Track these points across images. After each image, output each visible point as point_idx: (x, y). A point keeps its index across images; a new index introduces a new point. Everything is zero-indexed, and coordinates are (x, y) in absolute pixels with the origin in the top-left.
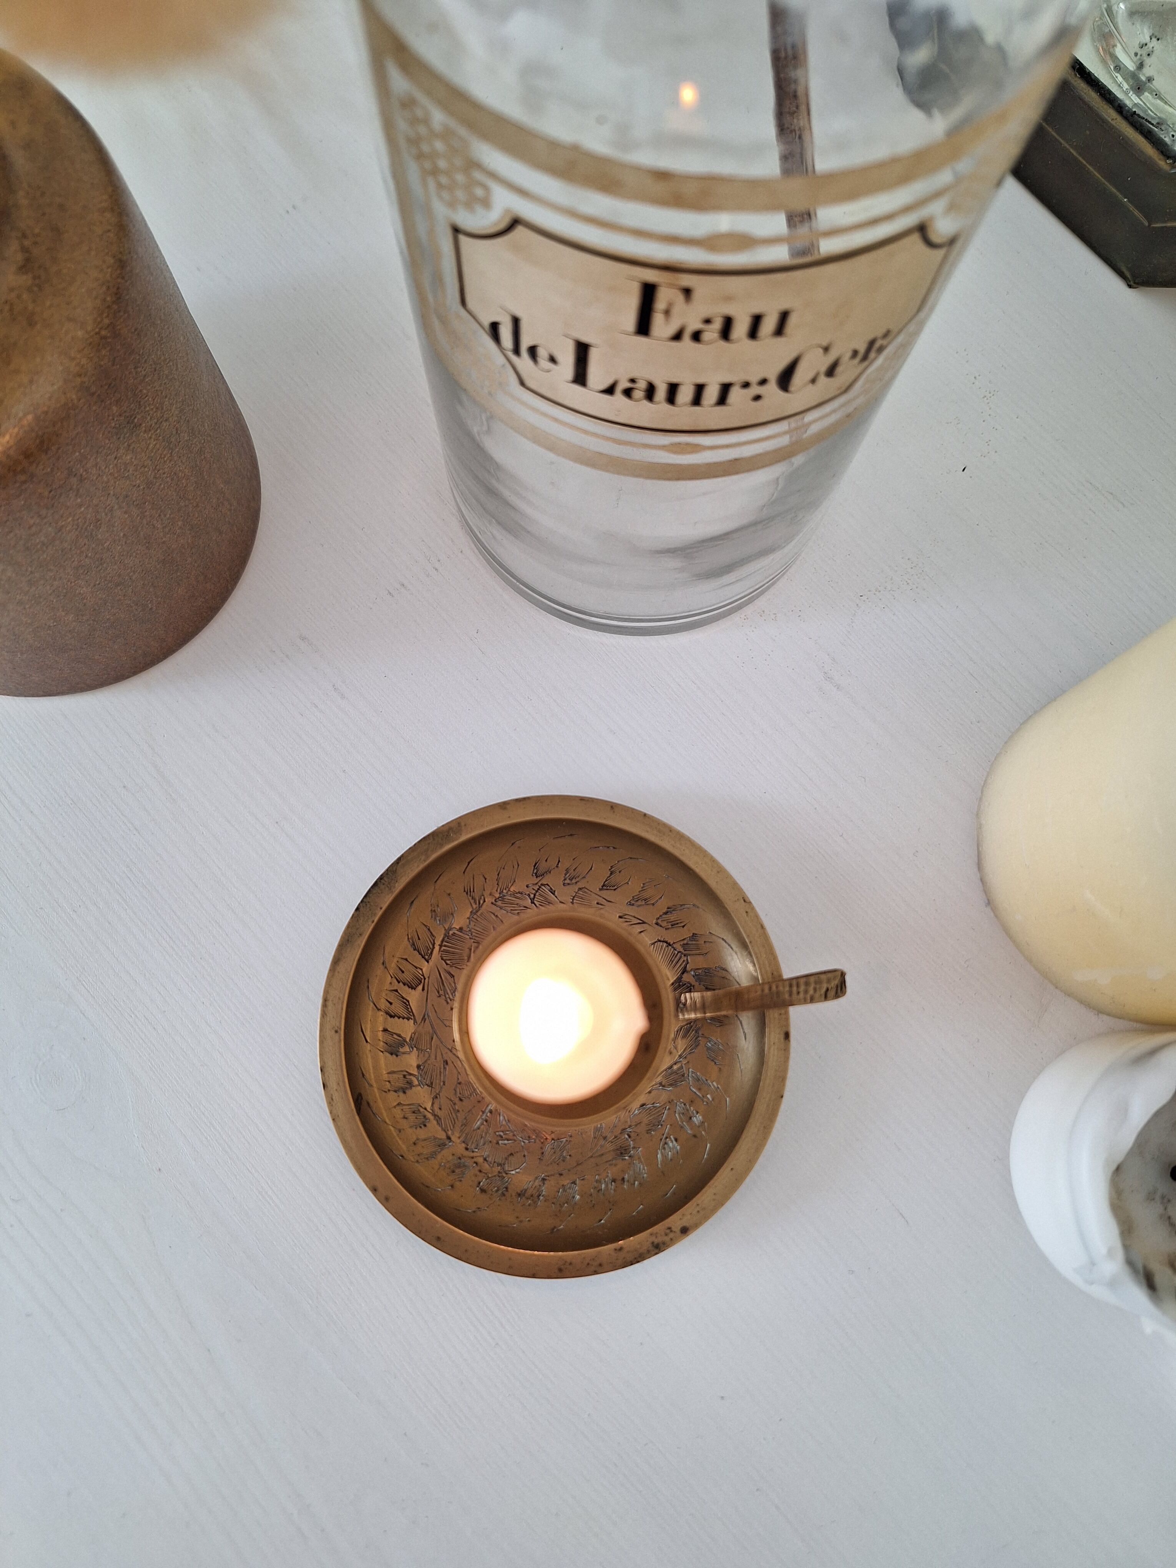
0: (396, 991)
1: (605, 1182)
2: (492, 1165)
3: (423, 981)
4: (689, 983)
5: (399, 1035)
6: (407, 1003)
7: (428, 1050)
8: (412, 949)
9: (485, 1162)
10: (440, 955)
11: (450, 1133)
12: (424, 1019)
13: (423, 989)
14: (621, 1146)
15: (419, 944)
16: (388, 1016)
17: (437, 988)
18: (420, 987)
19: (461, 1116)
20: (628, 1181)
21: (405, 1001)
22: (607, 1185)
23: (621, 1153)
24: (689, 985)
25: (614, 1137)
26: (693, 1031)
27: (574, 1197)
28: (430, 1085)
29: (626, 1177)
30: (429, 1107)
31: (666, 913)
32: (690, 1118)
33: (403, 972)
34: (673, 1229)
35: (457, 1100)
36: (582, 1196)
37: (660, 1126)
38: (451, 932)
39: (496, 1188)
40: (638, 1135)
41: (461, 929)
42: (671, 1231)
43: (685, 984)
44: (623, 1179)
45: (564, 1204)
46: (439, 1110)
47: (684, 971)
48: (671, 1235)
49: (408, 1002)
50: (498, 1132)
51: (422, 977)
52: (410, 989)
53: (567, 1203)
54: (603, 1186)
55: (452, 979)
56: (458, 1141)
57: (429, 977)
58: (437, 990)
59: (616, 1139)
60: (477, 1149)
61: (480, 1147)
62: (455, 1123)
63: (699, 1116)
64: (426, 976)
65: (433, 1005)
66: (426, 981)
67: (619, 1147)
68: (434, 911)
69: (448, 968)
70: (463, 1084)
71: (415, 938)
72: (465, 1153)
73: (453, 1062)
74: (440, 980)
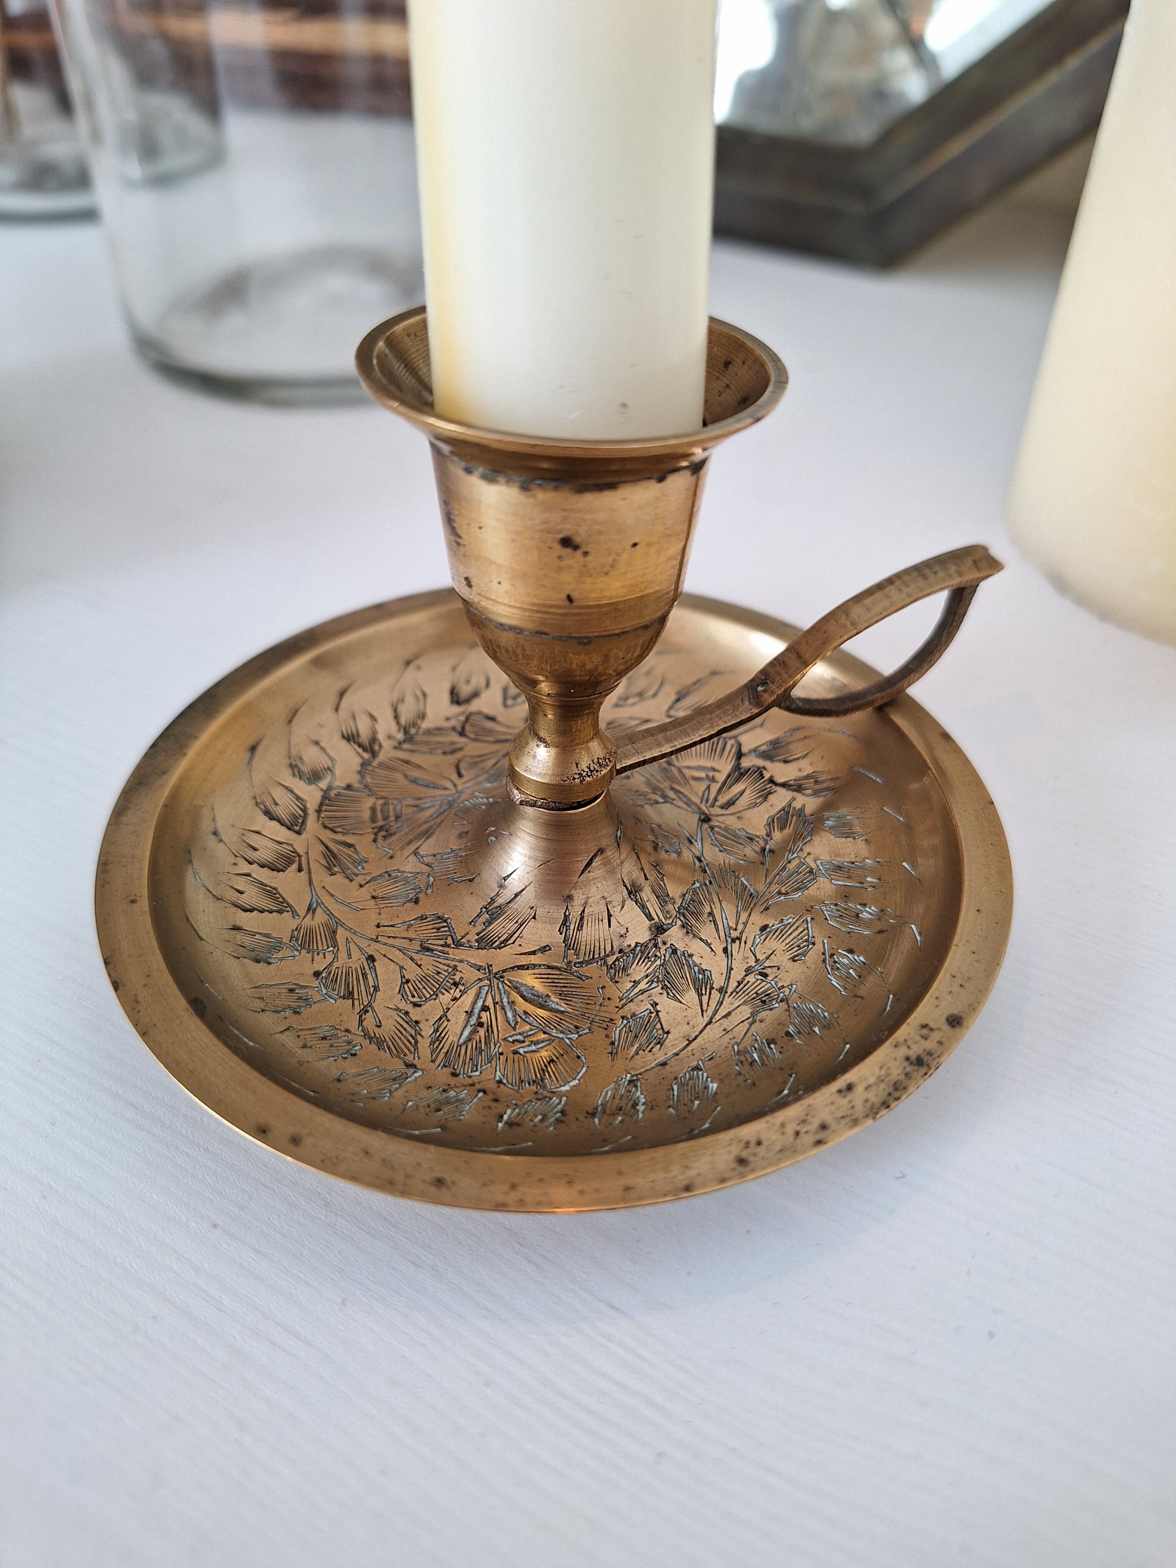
0: (248, 875)
1: (755, 1049)
2: (517, 1088)
3: (297, 859)
4: (753, 766)
5: (267, 936)
6: (274, 891)
7: (331, 949)
8: (266, 818)
9: (501, 1086)
10: (320, 822)
11: (410, 1058)
12: (311, 909)
13: (300, 870)
14: (756, 993)
15: (280, 811)
16: (239, 909)
17: (327, 865)
18: (295, 866)
19: (427, 1030)
20: (799, 1032)
21: (268, 888)
22: (761, 1052)
23: (764, 1002)
24: (756, 769)
25: (736, 984)
26: (792, 816)
27: (706, 1088)
28: (350, 995)
29: (791, 1029)
30: (353, 1025)
31: (678, 700)
32: (858, 915)
33: (255, 849)
34: (932, 1025)
35: (409, 1008)
36: (721, 1081)
37: (811, 946)
38: (332, 793)
39: (540, 1117)
40: (779, 969)
41: (349, 787)
42: (932, 1030)
43: (749, 770)
44: (788, 1034)
45: (693, 1102)
46: (377, 1030)
47: (740, 755)
48: (935, 1036)
49: (275, 889)
50: (511, 1036)
51: (295, 855)
52: (275, 872)
53: (697, 1098)
54: (755, 1056)
55: (352, 849)
56: (433, 1066)
57: (307, 853)
58: (326, 867)
59: (742, 986)
60: (477, 1071)
61: (481, 1067)
62: (416, 1042)
63: (870, 908)
64: (301, 852)
65: (324, 888)
66: (304, 859)
67: (755, 995)
68: (296, 766)
69: (339, 837)
70: (414, 982)
71: (269, 804)
72: (453, 1081)
73: (385, 956)
74: (328, 854)
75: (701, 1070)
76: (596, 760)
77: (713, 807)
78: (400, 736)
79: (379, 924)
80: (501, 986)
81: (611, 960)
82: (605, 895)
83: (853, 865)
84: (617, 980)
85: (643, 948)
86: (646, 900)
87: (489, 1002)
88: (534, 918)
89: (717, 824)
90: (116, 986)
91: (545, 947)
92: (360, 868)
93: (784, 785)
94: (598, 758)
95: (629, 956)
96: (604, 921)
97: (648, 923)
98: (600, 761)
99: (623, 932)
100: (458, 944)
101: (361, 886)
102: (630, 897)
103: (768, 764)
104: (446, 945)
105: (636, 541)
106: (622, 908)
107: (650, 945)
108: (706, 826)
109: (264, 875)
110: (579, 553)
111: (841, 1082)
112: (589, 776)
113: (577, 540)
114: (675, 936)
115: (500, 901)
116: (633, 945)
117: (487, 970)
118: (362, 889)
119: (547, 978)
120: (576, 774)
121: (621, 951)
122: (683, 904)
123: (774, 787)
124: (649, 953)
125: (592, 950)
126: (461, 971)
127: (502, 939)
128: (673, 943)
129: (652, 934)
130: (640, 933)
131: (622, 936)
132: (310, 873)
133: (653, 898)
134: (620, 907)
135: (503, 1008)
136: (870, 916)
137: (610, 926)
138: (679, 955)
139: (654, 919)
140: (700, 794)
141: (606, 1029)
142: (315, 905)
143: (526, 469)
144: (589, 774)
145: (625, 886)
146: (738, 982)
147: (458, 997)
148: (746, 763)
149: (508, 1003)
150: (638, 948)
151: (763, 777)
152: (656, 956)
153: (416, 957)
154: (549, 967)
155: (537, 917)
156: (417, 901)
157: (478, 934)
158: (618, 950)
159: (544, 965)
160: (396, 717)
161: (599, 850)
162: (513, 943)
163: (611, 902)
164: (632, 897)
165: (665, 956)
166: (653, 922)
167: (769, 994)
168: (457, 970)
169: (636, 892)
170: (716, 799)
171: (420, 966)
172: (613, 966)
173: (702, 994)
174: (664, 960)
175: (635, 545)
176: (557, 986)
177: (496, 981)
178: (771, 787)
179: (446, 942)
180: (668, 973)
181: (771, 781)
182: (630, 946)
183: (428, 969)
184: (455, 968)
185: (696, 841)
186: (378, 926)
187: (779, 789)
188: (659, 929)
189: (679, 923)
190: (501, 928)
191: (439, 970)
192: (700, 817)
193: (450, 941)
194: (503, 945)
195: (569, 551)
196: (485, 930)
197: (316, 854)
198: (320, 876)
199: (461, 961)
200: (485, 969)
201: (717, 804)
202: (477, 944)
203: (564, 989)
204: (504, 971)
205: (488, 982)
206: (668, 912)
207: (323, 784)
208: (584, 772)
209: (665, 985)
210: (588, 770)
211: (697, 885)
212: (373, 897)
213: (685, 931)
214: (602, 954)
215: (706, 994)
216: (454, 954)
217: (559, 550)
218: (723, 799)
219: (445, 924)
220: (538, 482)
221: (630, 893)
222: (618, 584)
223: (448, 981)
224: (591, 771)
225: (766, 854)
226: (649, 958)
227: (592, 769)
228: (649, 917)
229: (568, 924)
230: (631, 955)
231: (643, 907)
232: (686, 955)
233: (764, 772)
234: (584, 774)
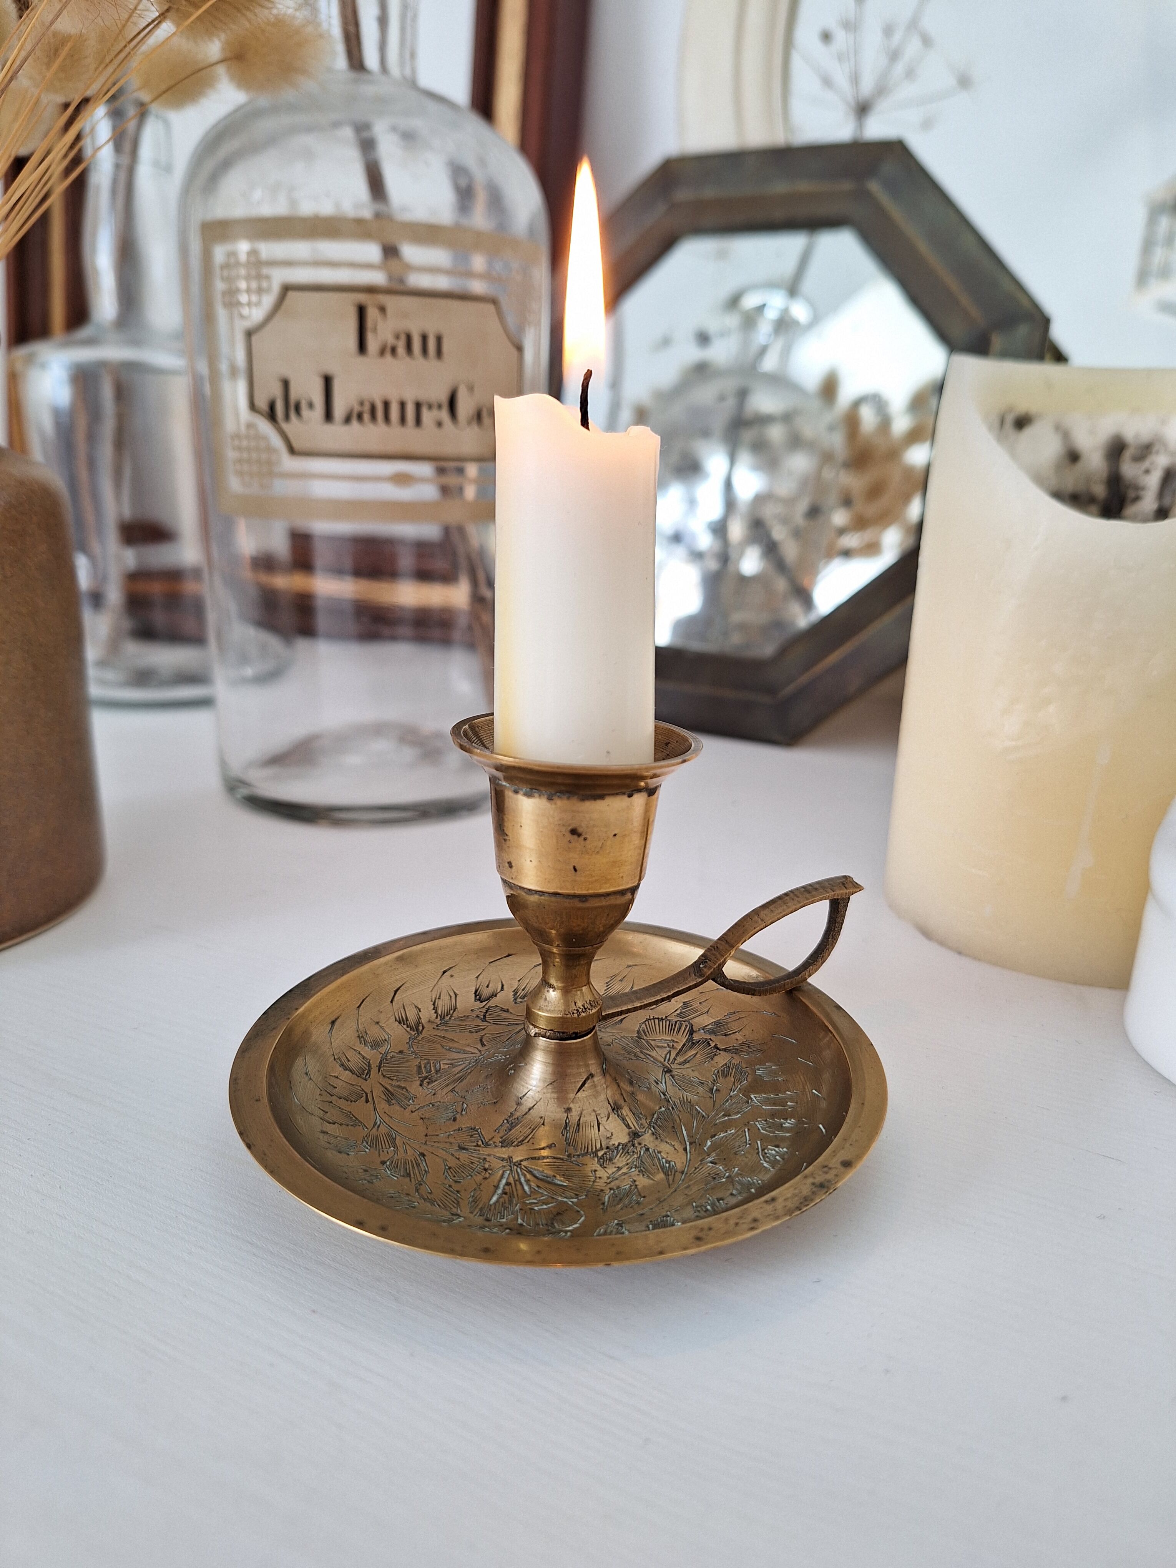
0: (330, 1102)
1: (709, 1204)
2: (534, 1228)
3: (364, 1095)
4: (703, 1038)
5: (346, 1138)
7: (392, 1148)
8: (341, 1069)
9: (523, 1227)
10: (381, 1073)
11: (454, 1210)
12: (376, 1125)
13: (367, 1101)
14: (709, 1174)
15: (351, 1065)
16: (325, 1122)
18: (364, 1098)
19: (466, 1195)
20: (740, 1193)
21: (345, 1111)
22: (713, 1205)
23: (714, 1178)
24: (704, 1040)
25: (694, 1169)
26: (732, 1069)
27: (673, 1225)
28: (408, 1175)
29: (735, 1192)
30: (412, 1192)
32: (782, 1125)
33: (335, 1087)
34: (830, 1166)
35: (452, 1183)
36: (684, 1221)
37: (748, 1146)
38: (389, 1056)
40: (725, 1159)
41: (401, 1052)
42: (830, 1168)
43: (700, 1041)
44: (732, 1194)
46: (429, 1195)
47: (692, 1032)
48: (832, 1172)
49: (350, 1112)
50: (528, 1201)
51: (363, 1092)
52: (349, 1102)
54: (709, 1207)
55: (404, 1090)
56: (471, 1216)
57: (372, 1091)
58: (386, 1100)
59: (698, 1170)
60: (503, 1219)
61: (507, 1216)
62: (458, 1202)
63: (790, 1120)
64: (368, 1091)
65: (385, 1112)
66: (369, 1096)
67: (708, 1175)
68: (362, 1037)
69: (393, 1083)
70: (455, 1168)
71: (344, 1059)
72: (487, 1223)
73: (432, 1153)
74: (387, 1093)
75: (669, 1216)
76: (588, 1002)
77: (674, 1064)
78: (438, 1021)
79: (427, 1134)
80: (519, 1170)
81: (600, 1154)
82: (596, 1109)
83: (778, 1096)
84: (605, 1166)
85: (624, 1146)
86: (625, 1115)
87: (511, 1180)
88: (543, 1124)
89: (677, 1073)
90: (249, 1147)
91: (551, 1145)
92: (411, 1101)
93: (725, 1050)
94: (590, 1001)
95: (614, 1151)
96: (595, 1127)
97: (627, 1130)
98: (591, 1002)
99: (609, 1135)
100: (487, 1145)
101: (412, 1112)
102: (613, 1112)
103: (713, 1037)
104: (478, 1145)
105: (616, 833)
106: (608, 1118)
107: (629, 1145)
108: (668, 1075)
109: (342, 1103)
110: (582, 838)
111: (767, 1197)
112: (584, 1012)
113: (580, 830)
114: (647, 1139)
115: (518, 1114)
116: (617, 1144)
117: (508, 1160)
118: (414, 1113)
119: (554, 1165)
120: (575, 1010)
121: (607, 1148)
122: (653, 1120)
123: (718, 1051)
124: (628, 1150)
125: (586, 1146)
126: (489, 1162)
127: (519, 1140)
128: (646, 1144)
129: (630, 1138)
130: (621, 1137)
131: (608, 1138)
132: (374, 1103)
133: (630, 1114)
134: (606, 1118)
135: (521, 1183)
136: (790, 1125)
137: (599, 1130)
138: (651, 1151)
139: (631, 1128)
140: (663, 1056)
141: (598, 1195)
142: (379, 1123)
143: (551, 784)
144: (584, 1010)
145: (610, 1104)
146: (695, 1168)
147: (487, 1177)
148: (696, 1037)
149: (525, 1181)
150: (620, 1147)
151: (710, 1045)
152: (634, 1152)
153: (456, 1154)
154: (554, 1158)
155: (545, 1124)
156: (455, 1120)
157: (501, 1138)
158: (606, 1147)
159: (550, 1157)
160: (435, 1009)
161: (590, 1075)
162: (528, 1142)
163: (599, 1114)
164: (615, 1112)
165: (640, 1152)
166: (631, 1130)
167: (718, 1174)
168: (486, 1161)
169: (618, 1109)
170: (675, 1059)
171: (458, 1159)
172: (602, 1157)
173: (668, 1175)
174: (640, 1154)
175: (615, 835)
176: (561, 1170)
177: (515, 1167)
178: (716, 1051)
179: (477, 1144)
180: (643, 1162)
181: (716, 1047)
182: (614, 1144)
183: (464, 1161)
184: (485, 1159)
185: (661, 1083)
186: (426, 1135)
187: (721, 1052)
188: (635, 1135)
189: (650, 1131)
190: (518, 1132)
191: (473, 1161)
192: (664, 1069)
193: (480, 1143)
194: (520, 1144)
195: (575, 837)
196: (506, 1134)
197: (378, 1092)
198: (382, 1106)
199: (489, 1155)
200: (507, 1160)
201: (676, 1062)
202: (500, 1144)
203: (566, 1172)
204: (521, 1161)
205: (510, 1168)
206: (642, 1124)
207: (382, 1050)
208: (580, 1008)
209: (641, 1170)
210: (583, 1008)
211: (663, 1109)
212: (422, 1118)
213: (655, 1137)
214: (594, 1149)
215: (671, 1175)
216: (484, 1151)
217: (569, 836)
218: (680, 1059)
219: (477, 1132)
220: (558, 794)
221: (613, 1110)
222: (605, 860)
223: (480, 1168)
224: (585, 1009)
225: (714, 1092)
226: (628, 1153)
227: (586, 1007)
228: (628, 1126)
229: (568, 1129)
230: (615, 1151)
231: (623, 1120)
232: (656, 1152)
233: (711, 1042)
234: (580, 1010)
